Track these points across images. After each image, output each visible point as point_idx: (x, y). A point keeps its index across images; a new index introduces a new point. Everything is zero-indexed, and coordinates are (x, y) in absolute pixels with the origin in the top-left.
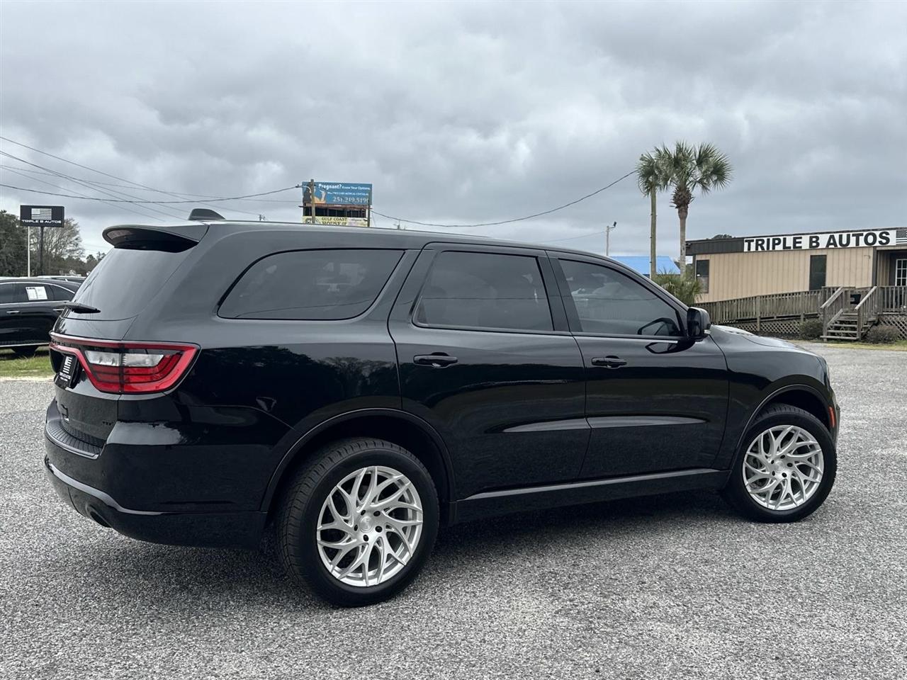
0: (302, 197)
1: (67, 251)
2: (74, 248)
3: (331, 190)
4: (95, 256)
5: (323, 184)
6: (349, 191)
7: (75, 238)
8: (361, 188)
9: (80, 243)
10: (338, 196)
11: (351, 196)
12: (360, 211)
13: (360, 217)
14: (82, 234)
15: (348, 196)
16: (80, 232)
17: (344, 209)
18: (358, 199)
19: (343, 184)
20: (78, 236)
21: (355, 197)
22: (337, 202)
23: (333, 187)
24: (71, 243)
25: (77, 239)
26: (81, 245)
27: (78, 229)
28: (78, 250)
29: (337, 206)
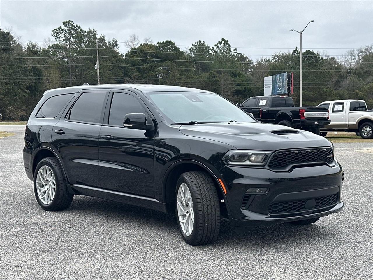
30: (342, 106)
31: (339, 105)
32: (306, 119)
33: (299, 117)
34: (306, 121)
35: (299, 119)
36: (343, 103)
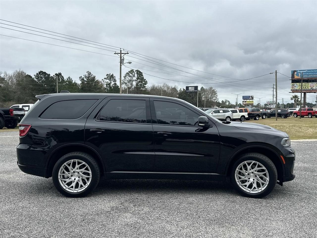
0: (291, 76)
1: (213, 99)
2: (216, 98)
3: (303, 73)
4: (224, 101)
5: (299, 71)
6: (311, 72)
7: (216, 95)
8: (315, 71)
9: (217, 97)
10: (306, 75)
11: (311, 74)
12: (315, 80)
13: (315, 82)
14: (218, 94)
15: (310, 74)
16: (217, 93)
17: (308, 79)
18: (314, 75)
19: (308, 70)
20: (217, 94)
21: (313, 75)
22: (305, 77)
23: (304, 71)
24: (215, 97)
25: (216, 96)
26: (218, 97)
27: (217, 92)
28: (216, 99)
29: (305, 78)
30: (28, 107)
31: (26, 107)
32: (14, 115)
33: (10, 114)
34: (14, 117)
35: (10, 116)
36: (29, 106)
